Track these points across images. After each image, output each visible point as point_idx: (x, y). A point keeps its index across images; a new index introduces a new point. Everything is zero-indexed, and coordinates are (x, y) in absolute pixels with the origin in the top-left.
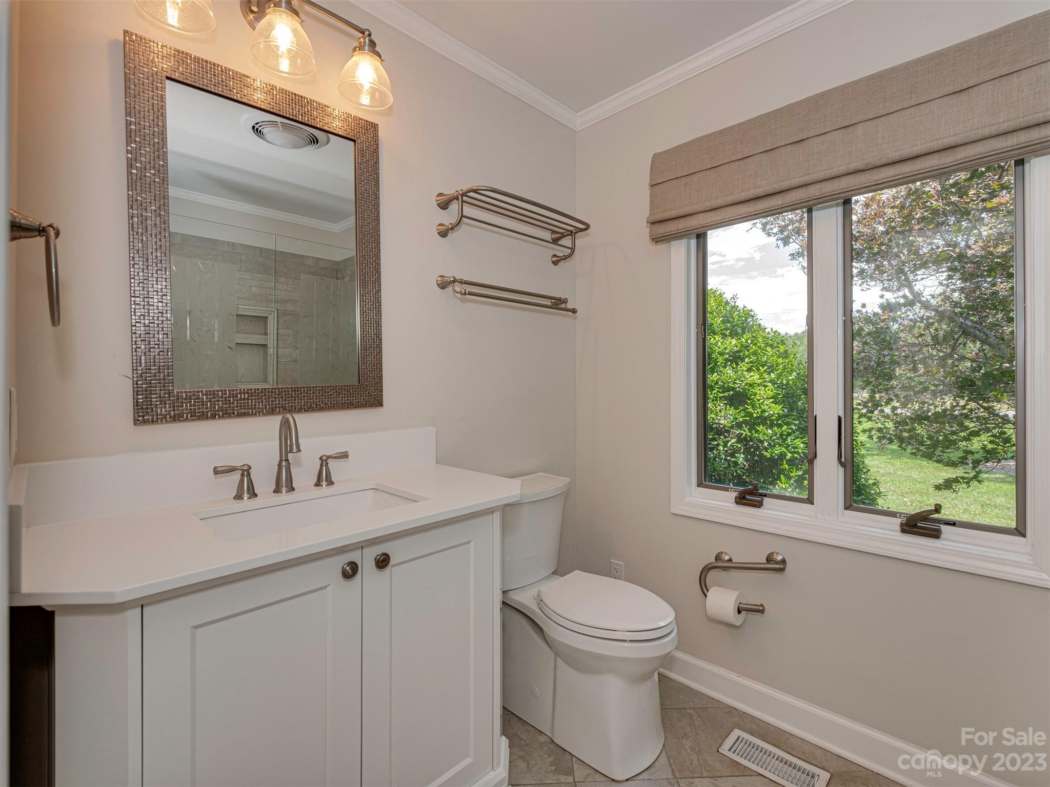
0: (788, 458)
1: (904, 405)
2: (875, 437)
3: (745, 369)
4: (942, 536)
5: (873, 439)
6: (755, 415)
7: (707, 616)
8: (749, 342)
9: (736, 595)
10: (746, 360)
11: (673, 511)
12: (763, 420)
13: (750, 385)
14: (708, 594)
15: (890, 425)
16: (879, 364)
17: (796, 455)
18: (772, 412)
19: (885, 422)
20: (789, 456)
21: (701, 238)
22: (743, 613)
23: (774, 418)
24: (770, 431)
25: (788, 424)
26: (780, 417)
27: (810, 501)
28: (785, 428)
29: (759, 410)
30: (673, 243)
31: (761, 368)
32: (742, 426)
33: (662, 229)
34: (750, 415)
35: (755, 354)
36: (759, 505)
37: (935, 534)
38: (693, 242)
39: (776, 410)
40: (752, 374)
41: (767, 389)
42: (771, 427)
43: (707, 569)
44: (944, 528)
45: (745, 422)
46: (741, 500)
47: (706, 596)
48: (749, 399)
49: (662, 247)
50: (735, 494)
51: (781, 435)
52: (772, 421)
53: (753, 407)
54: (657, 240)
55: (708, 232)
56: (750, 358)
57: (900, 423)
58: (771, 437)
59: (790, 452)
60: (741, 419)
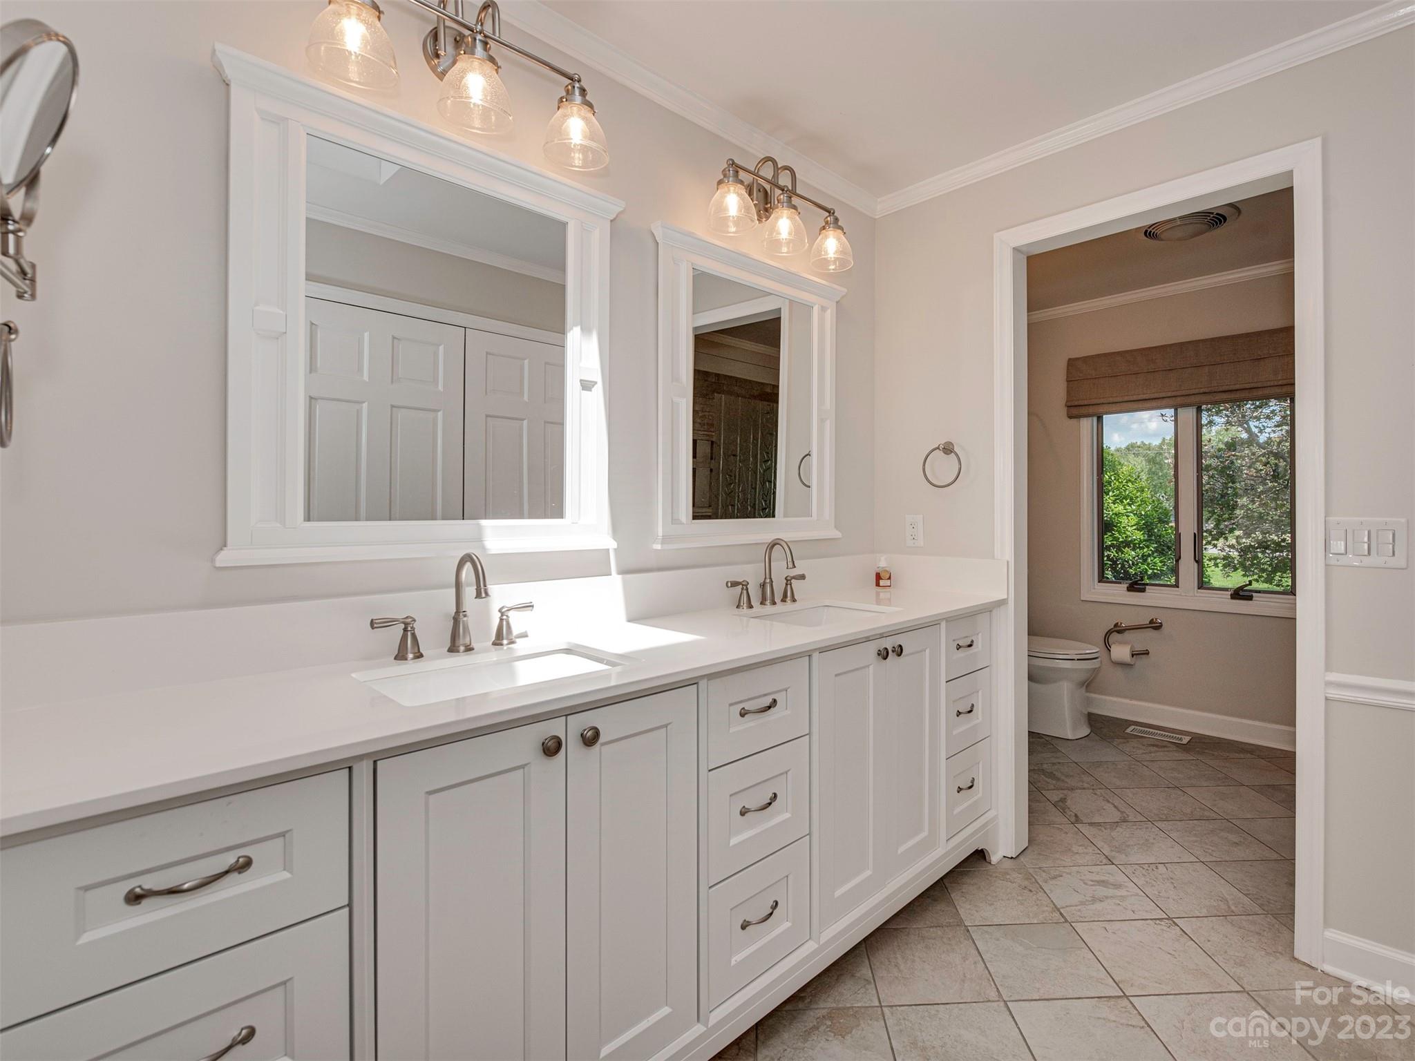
0: (1149, 573)
1: (1248, 535)
2: (1220, 565)
3: (1111, 502)
4: (1254, 599)
5: (1218, 567)
6: (1121, 540)
7: (1112, 662)
8: (1113, 478)
9: (1129, 647)
10: (1111, 493)
11: (1082, 599)
12: (1127, 544)
13: (1116, 514)
14: (1111, 650)
15: (1235, 554)
16: (1223, 496)
17: (1155, 571)
18: (1134, 537)
19: (1230, 551)
20: (1150, 572)
21: (1100, 419)
22: (1135, 656)
23: (1136, 542)
24: (1133, 553)
25: (1148, 547)
26: (1141, 541)
27: (1177, 586)
28: (1145, 550)
29: (1124, 536)
30: (1082, 419)
31: (1124, 501)
32: (1110, 549)
33: (1075, 411)
34: (1116, 539)
35: (1118, 489)
36: (1143, 590)
37: (1250, 598)
38: (1095, 419)
39: (1139, 535)
40: (1116, 505)
41: (1129, 518)
42: (1134, 549)
43: (1109, 633)
44: (1254, 594)
45: (1112, 545)
46: (1131, 588)
47: (1110, 651)
48: (1116, 527)
49: (1074, 421)
50: (1126, 586)
51: (1143, 556)
52: (1135, 544)
53: (1120, 532)
54: (1070, 417)
55: (1104, 416)
56: (1114, 492)
57: (1244, 551)
58: (1134, 558)
59: (1150, 569)
60: (1110, 543)
